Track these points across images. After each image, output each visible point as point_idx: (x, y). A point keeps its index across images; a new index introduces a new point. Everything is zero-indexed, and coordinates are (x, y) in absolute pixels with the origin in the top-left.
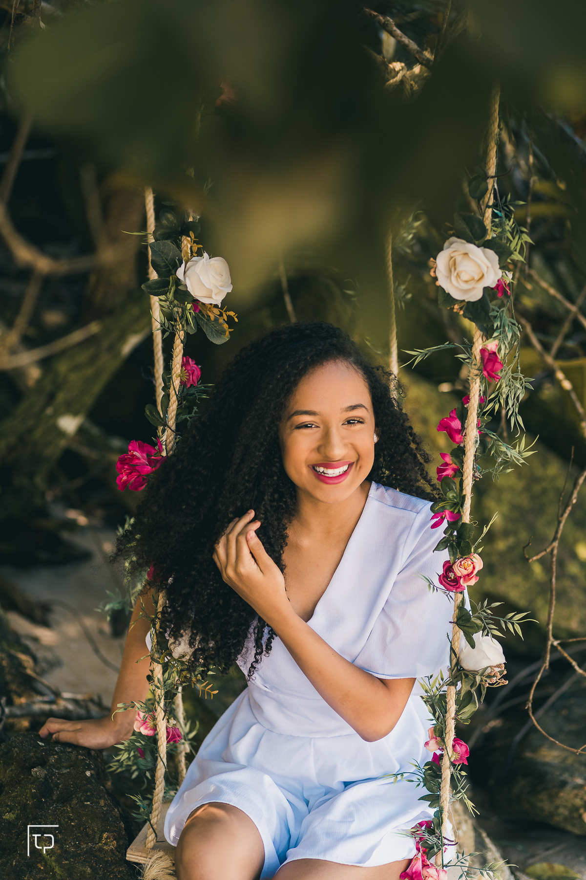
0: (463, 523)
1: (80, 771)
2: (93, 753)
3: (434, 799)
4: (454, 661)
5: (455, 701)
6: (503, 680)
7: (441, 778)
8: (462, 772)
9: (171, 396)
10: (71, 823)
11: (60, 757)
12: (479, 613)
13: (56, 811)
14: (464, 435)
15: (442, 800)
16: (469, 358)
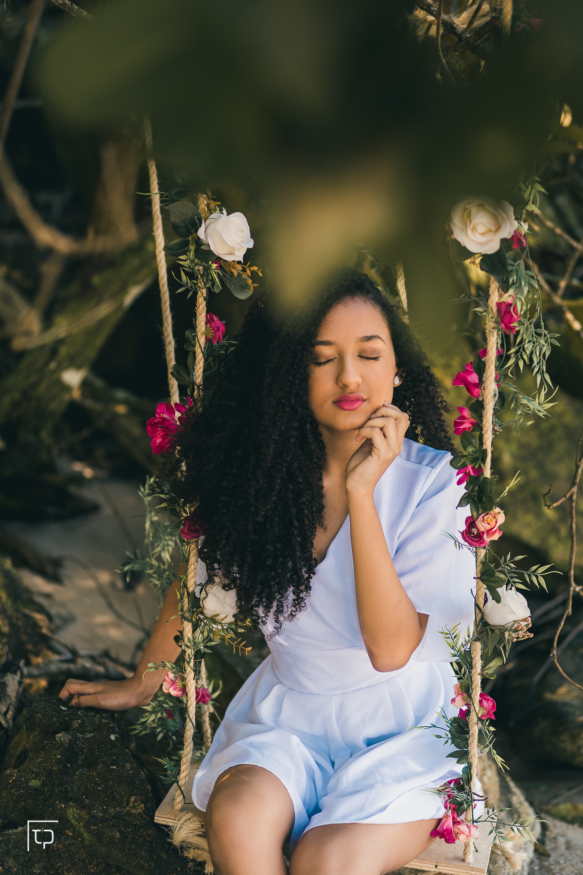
0: (484, 478)
1: (104, 735)
2: (116, 715)
3: (462, 755)
4: (479, 616)
5: (481, 656)
6: (528, 633)
7: (468, 734)
8: (491, 727)
9: (197, 354)
10: (97, 787)
11: (83, 721)
12: (503, 567)
13: (82, 776)
14: (482, 388)
15: (470, 756)
16: (486, 311)
